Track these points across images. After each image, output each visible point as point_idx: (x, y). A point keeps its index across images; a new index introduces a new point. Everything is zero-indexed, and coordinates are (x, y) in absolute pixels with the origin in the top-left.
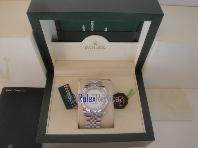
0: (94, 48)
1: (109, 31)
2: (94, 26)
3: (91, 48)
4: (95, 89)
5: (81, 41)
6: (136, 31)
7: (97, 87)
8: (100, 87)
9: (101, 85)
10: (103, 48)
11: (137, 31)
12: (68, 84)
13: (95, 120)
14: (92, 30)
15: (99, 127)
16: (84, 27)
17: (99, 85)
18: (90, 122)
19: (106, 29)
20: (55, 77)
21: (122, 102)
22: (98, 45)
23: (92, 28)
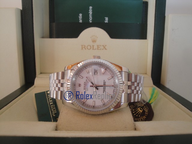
2: (93, 15)
14: (90, 20)
16: (81, 16)
19: (107, 20)
22: (98, 43)
23: (91, 18)
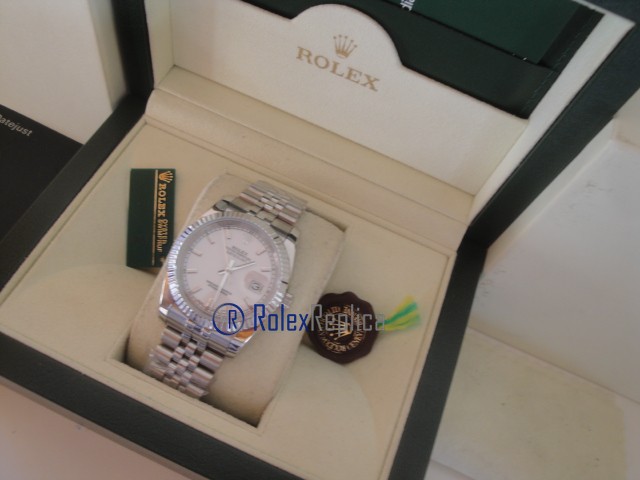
0: (334, 71)
1: (418, 14)
3: (322, 62)
4: (253, 230)
6: (537, 61)
7: (265, 227)
8: (275, 234)
9: (286, 228)
10: (371, 82)
11: (542, 64)
12: (173, 171)
13: (196, 359)
15: (201, 392)
17: (276, 223)
18: (170, 354)
21: (350, 338)
22: (352, 61)
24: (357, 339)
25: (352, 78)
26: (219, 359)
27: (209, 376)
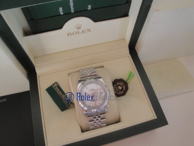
0: (78, 33)
1: (93, 9)
2: (74, 6)
3: (74, 33)
4: (91, 83)
5: (61, 28)
6: (125, 3)
7: (93, 80)
9: (97, 77)
10: (89, 30)
11: (127, 3)
12: (56, 83)
13: (99, 118)
14: (72, 11)
15: (105, 124)
16: (61, 9)
17: (94, 77)
18: (93, 122)
19: (90, 7)
20: (39, 76)
21: (123, 88)
22: (82, 29)
23: (72, 9)
24: (124, 88)
25: (84, 32)
26: (105, 115)
27: (105, 120)
